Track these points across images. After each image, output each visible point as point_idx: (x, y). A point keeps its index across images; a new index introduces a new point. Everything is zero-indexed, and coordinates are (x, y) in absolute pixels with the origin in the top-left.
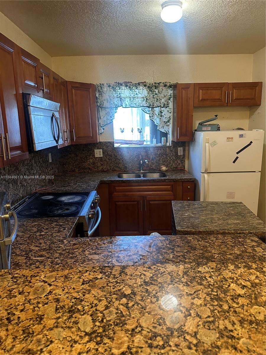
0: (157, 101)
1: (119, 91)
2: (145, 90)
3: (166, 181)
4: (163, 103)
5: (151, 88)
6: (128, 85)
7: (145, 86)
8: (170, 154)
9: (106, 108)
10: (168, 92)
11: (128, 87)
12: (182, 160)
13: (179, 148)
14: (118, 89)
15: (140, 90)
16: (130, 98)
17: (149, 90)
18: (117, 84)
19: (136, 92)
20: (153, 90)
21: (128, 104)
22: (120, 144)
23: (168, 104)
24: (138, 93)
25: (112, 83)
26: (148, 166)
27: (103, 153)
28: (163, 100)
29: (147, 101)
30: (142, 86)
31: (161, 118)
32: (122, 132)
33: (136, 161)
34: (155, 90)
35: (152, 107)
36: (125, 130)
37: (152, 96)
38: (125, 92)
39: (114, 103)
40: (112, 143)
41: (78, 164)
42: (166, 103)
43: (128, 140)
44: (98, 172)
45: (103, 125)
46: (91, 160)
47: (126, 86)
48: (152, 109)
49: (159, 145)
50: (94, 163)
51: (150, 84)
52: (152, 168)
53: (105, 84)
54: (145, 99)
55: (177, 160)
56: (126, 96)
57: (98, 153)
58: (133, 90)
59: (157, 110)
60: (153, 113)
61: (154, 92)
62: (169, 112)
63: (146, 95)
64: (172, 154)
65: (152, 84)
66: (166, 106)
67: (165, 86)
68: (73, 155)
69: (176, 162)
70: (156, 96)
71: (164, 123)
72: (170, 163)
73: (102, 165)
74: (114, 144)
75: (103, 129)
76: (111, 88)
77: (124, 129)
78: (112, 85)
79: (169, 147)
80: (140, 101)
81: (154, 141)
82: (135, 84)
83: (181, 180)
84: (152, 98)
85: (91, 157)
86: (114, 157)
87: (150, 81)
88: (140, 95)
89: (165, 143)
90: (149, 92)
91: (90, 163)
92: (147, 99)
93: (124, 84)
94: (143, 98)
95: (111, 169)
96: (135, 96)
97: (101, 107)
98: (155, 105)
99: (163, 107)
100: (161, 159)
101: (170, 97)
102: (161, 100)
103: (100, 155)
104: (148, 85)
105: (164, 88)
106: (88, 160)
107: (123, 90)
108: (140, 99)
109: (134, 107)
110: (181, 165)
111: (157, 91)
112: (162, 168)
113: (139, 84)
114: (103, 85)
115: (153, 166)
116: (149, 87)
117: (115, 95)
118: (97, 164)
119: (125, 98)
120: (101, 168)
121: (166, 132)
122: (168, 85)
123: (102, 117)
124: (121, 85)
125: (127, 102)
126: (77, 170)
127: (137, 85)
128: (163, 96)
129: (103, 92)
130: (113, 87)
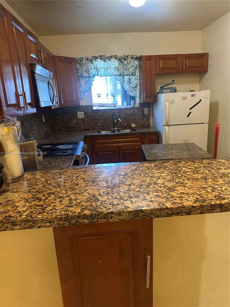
0: (126, 71)
1: (95, 63)
2: (117, 62)
3: (136, 134)
4: (131, 72)
5: (121, 60)
6: (103, 58)
7: (116, 58)
8: (138, 114)
9: (85, 77)
10: (135, 63)
11: (102, 60)
12: (148, 118)
13: (145, 109)
14: (95, 61)
15: (112, 62)
16: (105, 68)
17: (119, 62)
18: (94, 58)
19: (109, 63)
20: (123, 62)
21: (103, 74)
22: (97, 107)
23: (135, 73)
24: (111, 65)
25: (90, 57)
26: (121, 124)
27: (85, 115)
28: (131, 70)
29: (118, 71)
30: (114, 58)
31: (130, 84)
32: (99, 97)
33: (111, 120)
34: (124, 62)
35: (122, 75)
37: (122, 66)
39: (92, 73)
40: (92, 106)
41: (64, 125)
42: (133, 72)
43: (104, 103)
44: (81, 130)
45: (84, 92)
46: (75, 121)
47: (101, 59)
48: (122, 77)
49: (129, 106)
50: (77, 123)
51: (120, 57)
52: (124, 125)
53: (84, 58)
54: (117, 69)
55: (144, 118)
56: (101, 67)
57: (81, 115)
58: (107, 62)
59: (126, 78)
60: (123, 81)
61: (124, 63)
62: (136, 79)
63: (117, 66)
64: (139, 114)
65: (122, 57)
66: (133, 74)
67: (132, 58)
68: (60, 117)
69: (143, 120)
70: (126, 66)
71: (132, 88)
72: (138, 121)
73: (84, 124)
74: (93, 107)
75: (84, 95)
76: (89, 60)
77: (100, 95)
78: (89, 59)
79: (137, 108)
80: (113, 71)
81: (125, 104)
82: (108, 57)
83: (148, 133)
84: (122, 69)
85: (75, 118)
86: (94, 118)
87: (120, 54)
88: (112, 66)
89: (134, 105)
90: (119, 63)
91: (74, 123)
92: (118, 69)
93: (99, 58)
94: (115, 68)
95: (91, 128)
96: (109, 67)
97: (81, 77)
98: (125, 74)
99: (131, 76)
100: (131, 118)
101: (136, 66)
102: (129, 69)
103: (82, 116)
104: (118, 57)
105: (132, 60)
106: (72, 121)
107: (98, 62)
108: (113, 69)
109: (108, 76)
110: (147, 122)
111: (126, 62)
112: (132, 126)
113: (111, 57)
114: (82, 58)
115: (125, 124)
116: (119, 59)
117: (93, 67)
118: (80, 124)
119: (100, 69)
120: (83, 127)
121: (134, 96)
122: (135, 57)
123: (82, 85)
124: (97, 58)
125: (102, 72)
126: (64, 129)
127: (110, 58)
128: (131, 66)
129: (82, 64)
130: (90, 60)
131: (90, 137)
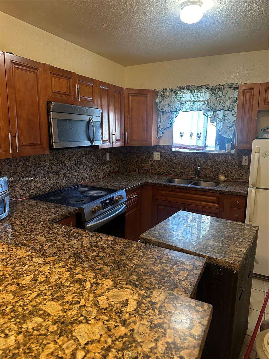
0: (220, 104)
1: (180, 95)
2: (208, 93)
3: (211, 191)
4: (227, 106)
6: (190, 88)
7: (208, 88)
8: (233, 163)
9: (166, 112)
10: (234, 95)
11: (190, 91)
12: (247, 171)
13: (244, 157)
14: (180, 93)
15: (202, 93)
16: (191, 101)
17: (211, 93)
18: (179, 88)
19: (197, 95)
20: (216, 93)
21: (188, 108)
22: (178, 149)
23: (233, 108)
24: (199, 96)
25: (175, 88)
26: (206, 174)
27: (161, 156)
28: (227, 103)
29: (208, 104)
30: (204, 89)
31: (224, 122)
32: (182, 136)
33: (193, 167)
34: (219, 93)
35: (214, 110)
36: (184, 135)
37: (214, 98)
38: (186, 96)
39: (175, 107)
40: (171, 147)
41: (138, 165)
42: (231, 106)
43: (185, 144)
44: (155, 174)
45: (162, 129)
46: (150, 163)
47: (188, 90)
48: (213, 113)
49: (222, 151)
50: (152, 165)
51: (213, 87)
52: (209, 176)
53: (168, 89)
54: (207, 102)
55: (241, 170)
56: (187, 100)
57: (157, 156)
58: (195, 94)
59: (220, 114)
60: (214, 117)
61: (218, 95)
62: (234, 115)
63: (208, 98)
64: (234, 163)
65: (216, 86)
66: (230, 109)
67: (230, 87)
68: (135, 156)
69: (239, 172)
70: (220, 98)
71: (227, 128)
72: (231, 173)
73: (159, 167)
74: (173, 148)
75: (163, 133)
76: (173, 92)
77: (183, 133)
78: (174, 90)
79: (233, 154)
80: (201, 105)
81: (218, 147)
82: (197, 87)
83: (228, 193)
84: (214, 102)
85: (150, 159)
86: (171, 161)
87: (215, 83)
88: (201, 99)
89: (230, 150)
90: (212, 95)
91: (149, 165)
92: (208, 102)
93: (186, 88)
94: (204, 101)
96: (196, 99)
97: (162, 112)
98: (218, 108)
99: (227, 111)
100: (222, 167)
101: (236, 99)
102: (225, 102)
103: (158, 158)
104: (211, 87)
105: (229, 90)
106: (147, 162)
107: (184, 93)
108: (202, 102)
109: (193, 111)
110: (245, 176)
111: (220, 93)
112: (220, 178)
113: (201, 87)
114: (166, 89)
115: (212, 174)
116: (212, 89)
117: (176, 100)
118: (155, 167)
119: (186, 102)
120: (157, 171)
121: (229, 138)
122: (234, 86)
123: (162, 122)
124: (183, 89)
125: (188, 105)
126: (137, 170)
127: (199, 88)
128: (228, 98)
129: (165, 97)
130: (175, 92)
131: (151, 184)
